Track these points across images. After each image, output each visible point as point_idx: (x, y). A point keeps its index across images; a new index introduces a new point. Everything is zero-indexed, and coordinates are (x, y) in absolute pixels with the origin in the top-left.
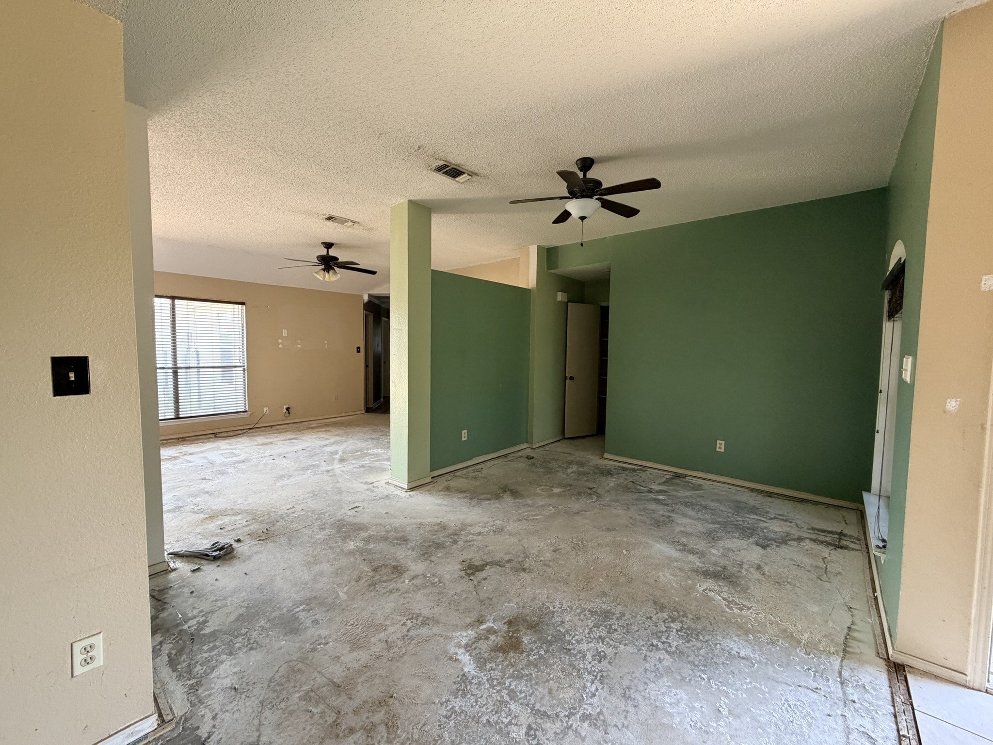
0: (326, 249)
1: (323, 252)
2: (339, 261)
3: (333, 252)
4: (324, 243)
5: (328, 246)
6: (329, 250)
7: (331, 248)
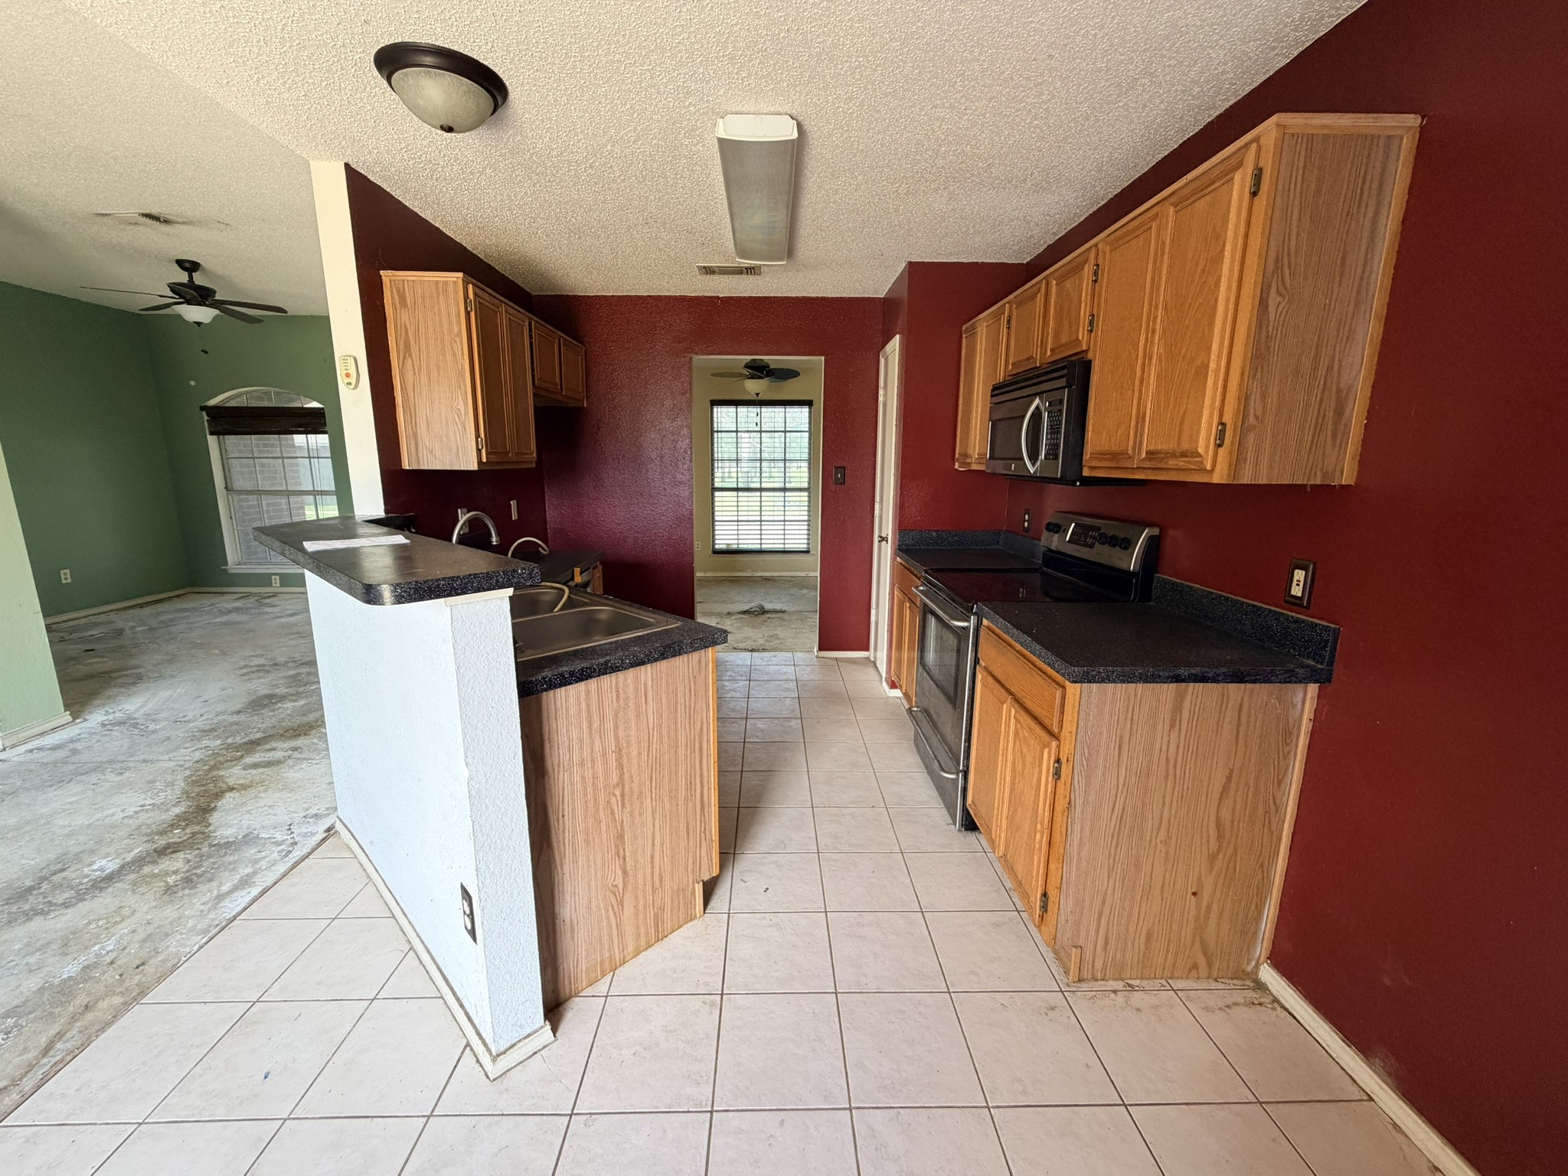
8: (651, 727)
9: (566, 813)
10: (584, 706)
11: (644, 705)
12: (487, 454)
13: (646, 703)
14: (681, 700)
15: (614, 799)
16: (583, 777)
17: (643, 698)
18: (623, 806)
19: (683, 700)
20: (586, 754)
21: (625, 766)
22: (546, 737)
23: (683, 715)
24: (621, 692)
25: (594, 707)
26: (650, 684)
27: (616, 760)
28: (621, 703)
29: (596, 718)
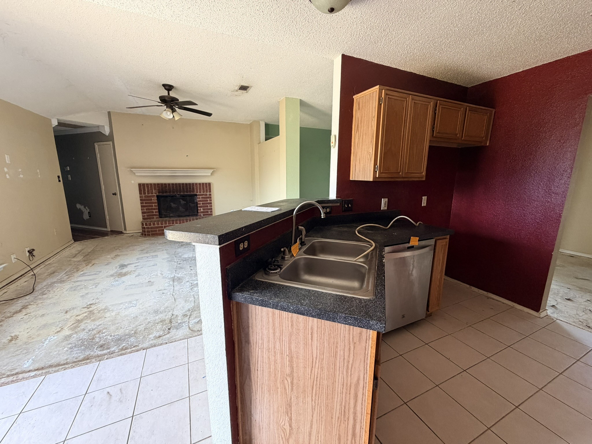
0: (167, 91)
1: (165, 93)
2: (180, 101)
3: (172, 94)
4: (164, 85)
5: (169, 88)
6: (170, 92)
7: (171, 90)
8: (315, 356)
9: (259, 369)
10: (271, 320)
11: (310, 341)
12: (380, 173)
13: (312, 339)
14: (340, 353)
15: (286, 382)
16: (269, 358)
17: (310, 336)
18: (292, 389)
19: (342, 352)
20: (271, 346)
21: (295, 368)
22: (250, 325)
23: (342, 364)
24: (295, 324)
25: (277, 325)
26: (315, 329)
27: (289, 361)
28: (294, 330)
29: (277, 330)
